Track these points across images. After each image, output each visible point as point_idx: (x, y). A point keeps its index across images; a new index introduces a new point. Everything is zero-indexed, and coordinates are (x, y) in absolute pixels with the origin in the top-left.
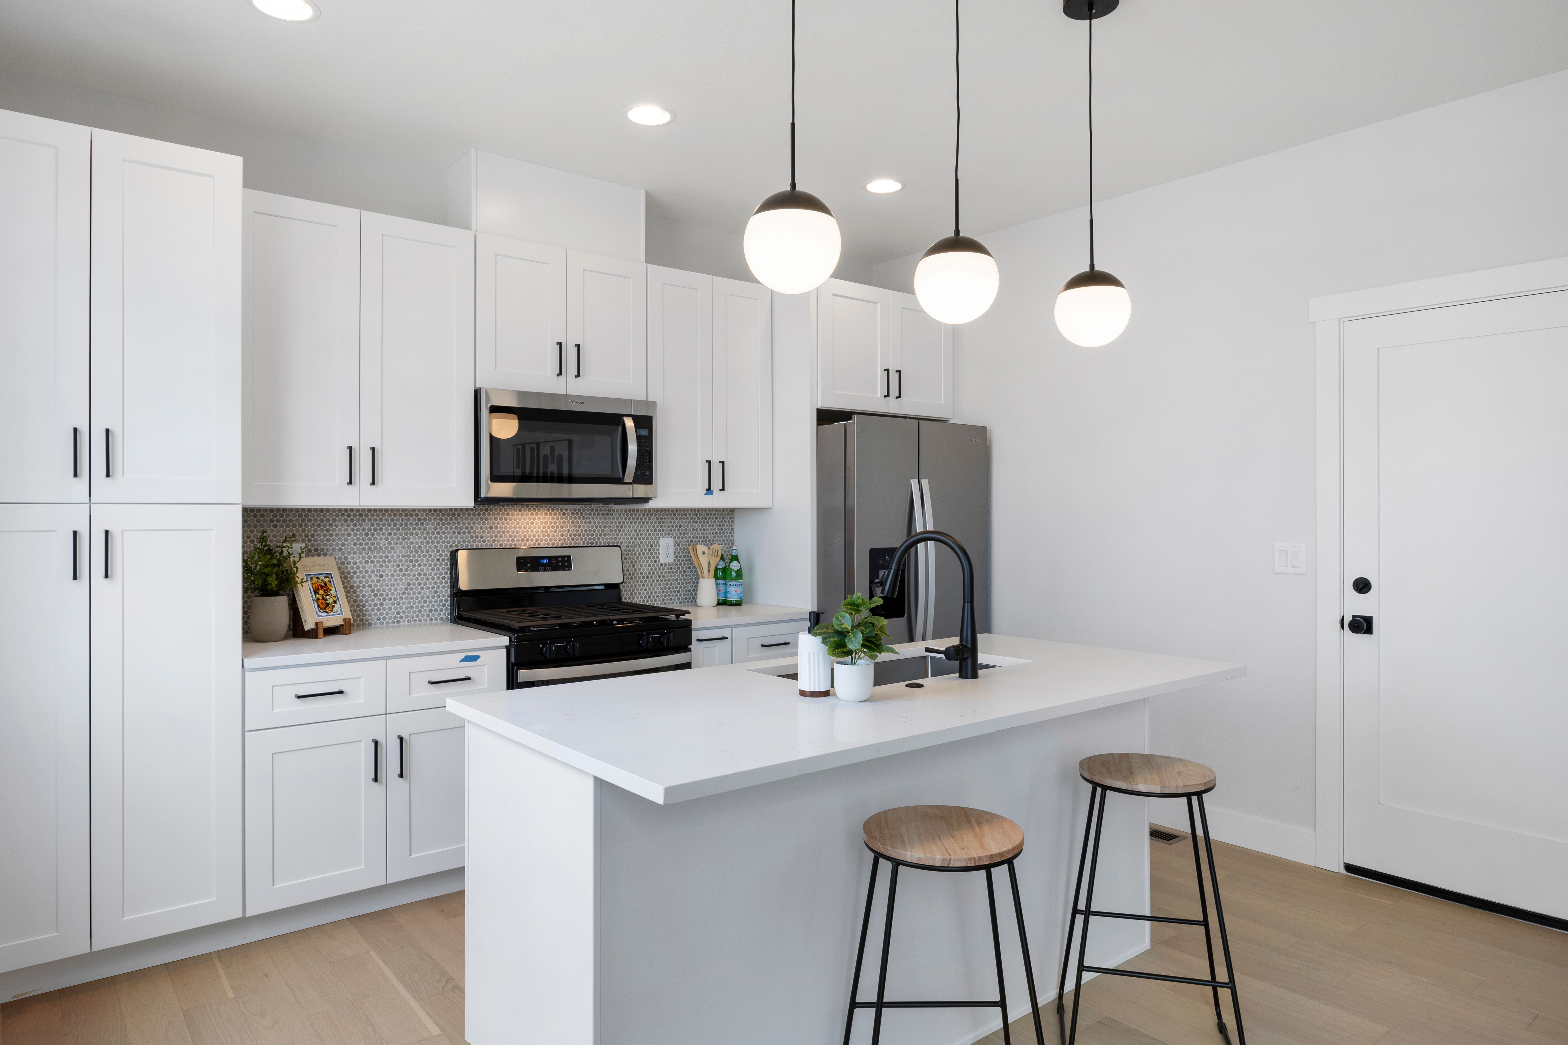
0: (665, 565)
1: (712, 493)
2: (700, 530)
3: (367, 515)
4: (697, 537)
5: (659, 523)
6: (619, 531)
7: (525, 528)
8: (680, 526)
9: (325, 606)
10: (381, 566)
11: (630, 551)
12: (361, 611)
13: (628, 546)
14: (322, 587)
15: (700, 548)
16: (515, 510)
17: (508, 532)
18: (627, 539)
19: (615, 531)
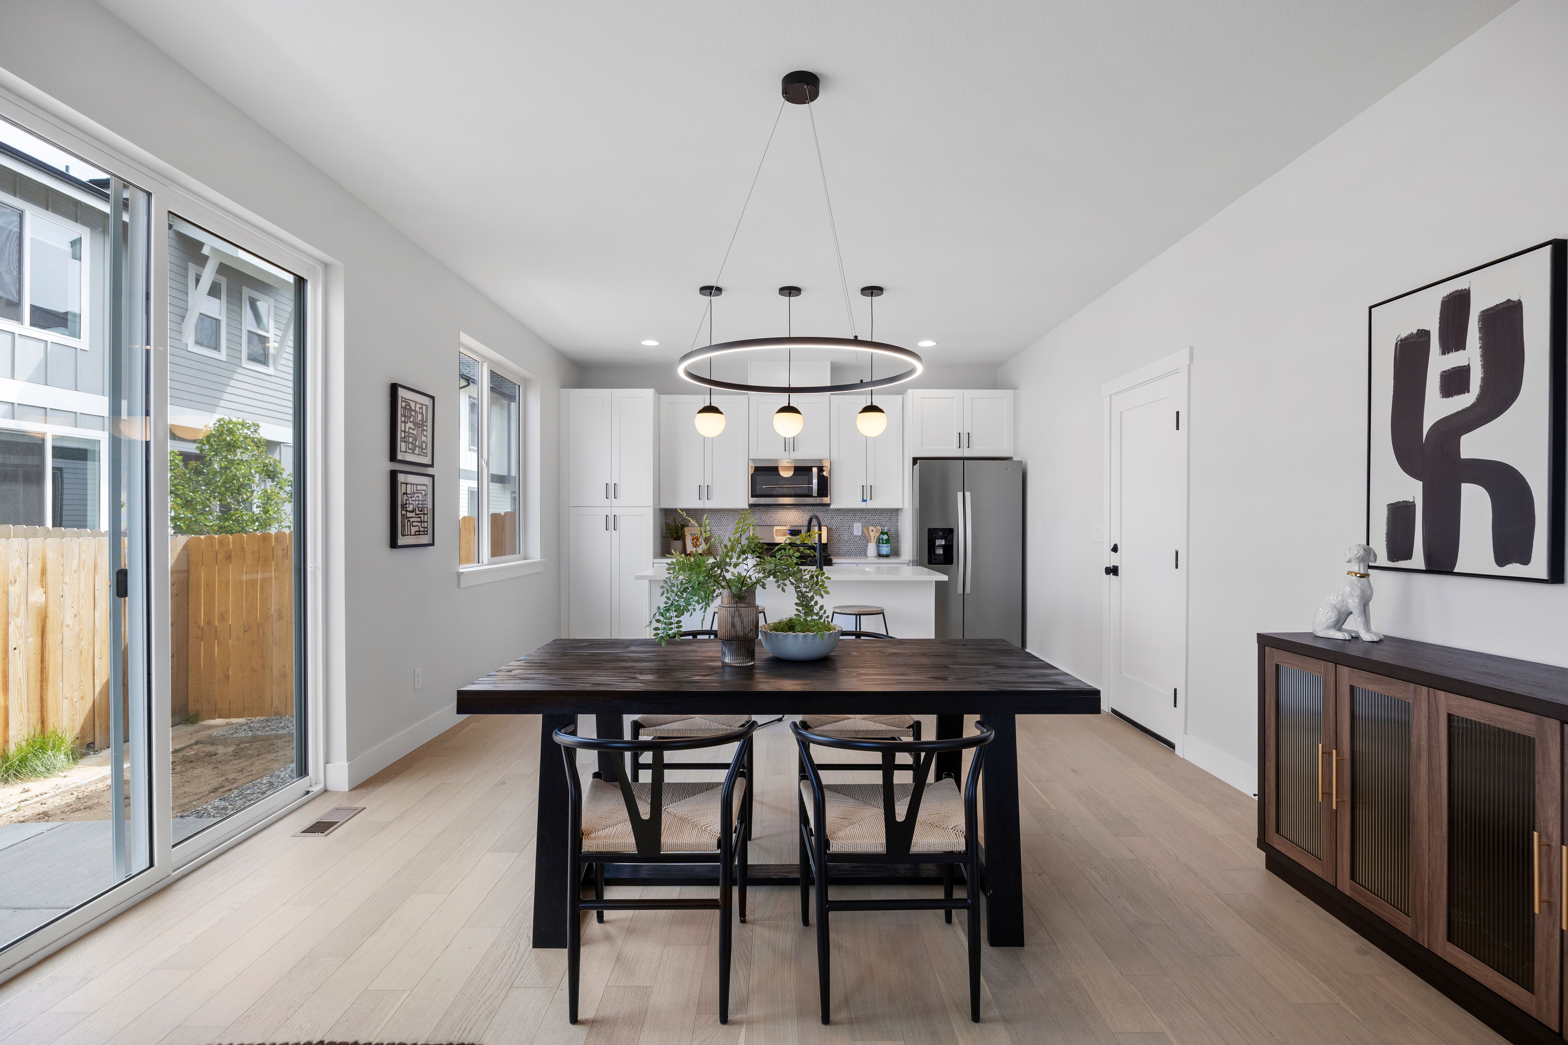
0: (857, 536)
1: (866, 501)
2: (878, 519)
3: (719, 512)
4: (875, 523)
5: (854, 516)
6: (832, 519)
7: (785, 517)
8: (866, 518)
9: (695, 546)
10: (724, 532)
11: (838, 529)
12: (717, 549)
13: (837, 527)
14: (696, 538)
15: (871, 528)
16: (781, 510)
17: (778, 519)
18: (836, 523)
19: (830, 519)
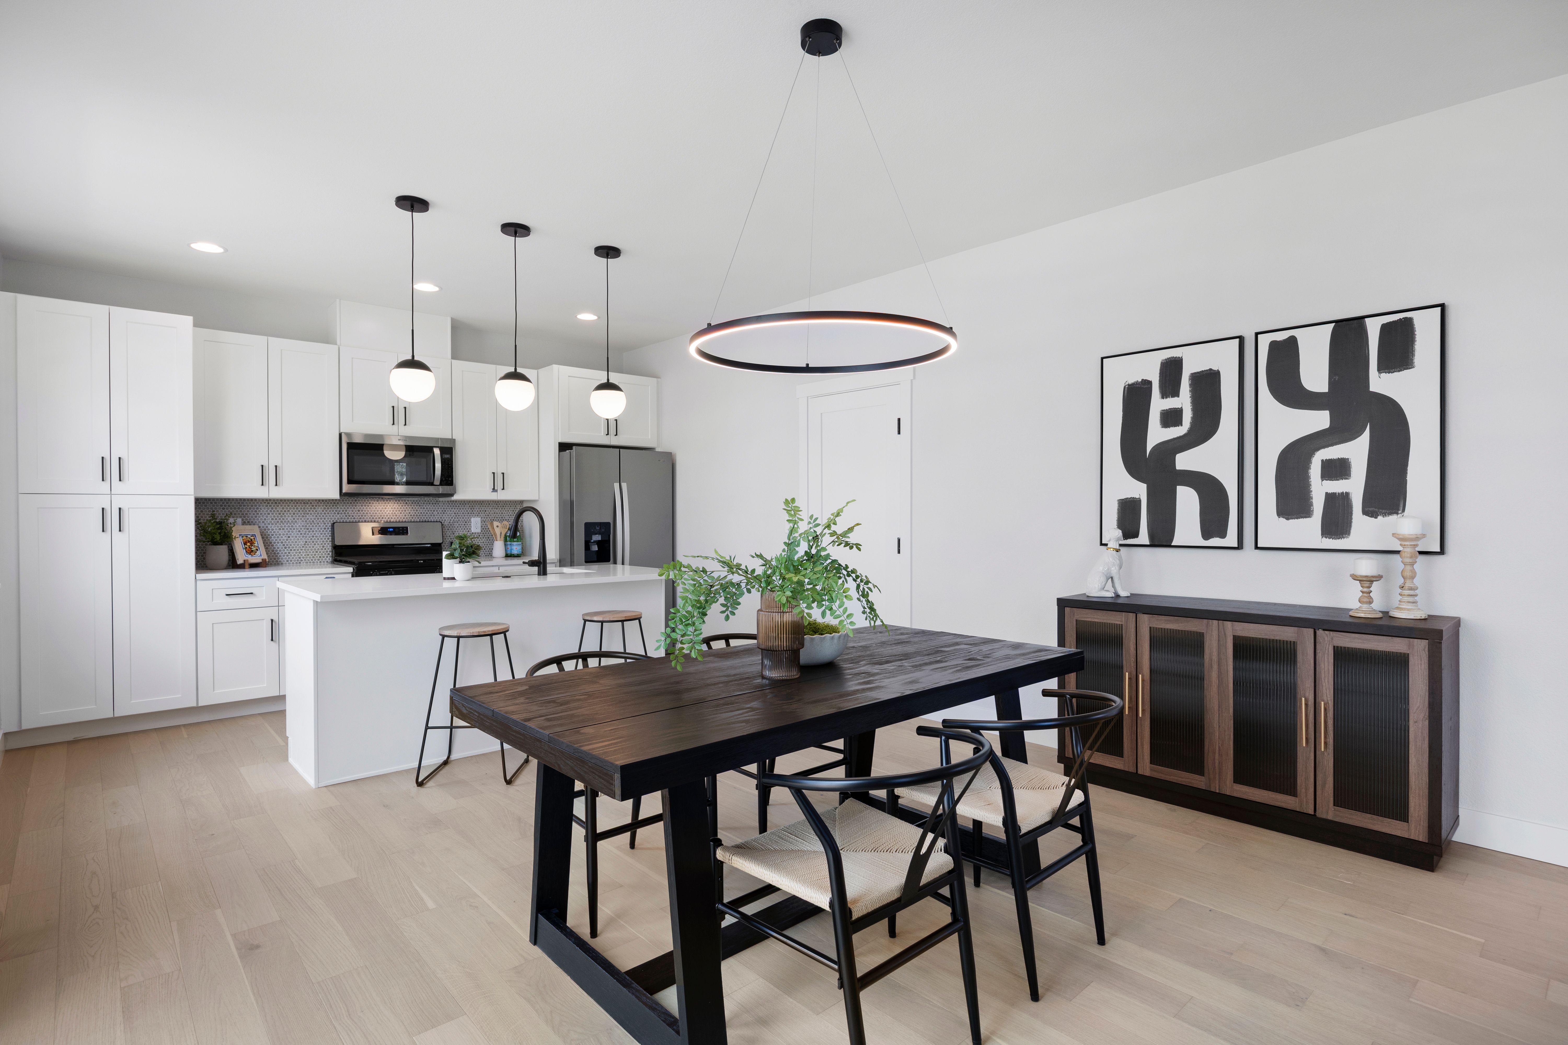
0: (475, 533)
1: (496, 491)
2: (499, 513)
3: (279, 503)
4: (497, 518)
5: (471, 509)
6: (444, 513)
7: (381, 511)
8: (485, 511)
9: (250, 552)
10: (289, 532)
11: (451, 525)
12: (276, 556)
13: (450, 522)
14: (249, 542)
15: (496, 524)
16: (374, 501)
17: (370, 513)
18: (449, 518)
19: (441, 513)
